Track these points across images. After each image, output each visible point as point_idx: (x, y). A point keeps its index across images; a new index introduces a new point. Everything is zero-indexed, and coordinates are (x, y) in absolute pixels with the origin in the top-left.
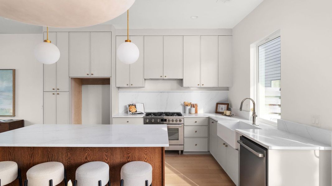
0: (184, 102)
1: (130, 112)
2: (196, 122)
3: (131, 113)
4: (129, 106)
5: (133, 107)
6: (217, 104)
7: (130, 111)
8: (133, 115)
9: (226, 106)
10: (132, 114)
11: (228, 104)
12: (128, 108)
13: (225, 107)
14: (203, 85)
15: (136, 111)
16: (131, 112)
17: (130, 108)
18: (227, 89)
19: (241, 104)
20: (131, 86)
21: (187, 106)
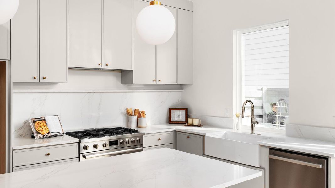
0: (127, 109)
1: (39, 135)
2: (159, 140)
3: (41, 136)
4: (34, 122)
5: (43, 123)
6: (170, 110)
7: (38, 133)
8: (45, 140)
9: (184, 112)
10: (43, 138)
11: (187, 109)
12: (33, 127)
13: (182, 114)
14: (160, 81)
15: (49, 133)
16: (40, 133)
17: (37, 127)
18: (181, 87)
19: (243, 110)
20: (42, 81)
21: (131, 115)
